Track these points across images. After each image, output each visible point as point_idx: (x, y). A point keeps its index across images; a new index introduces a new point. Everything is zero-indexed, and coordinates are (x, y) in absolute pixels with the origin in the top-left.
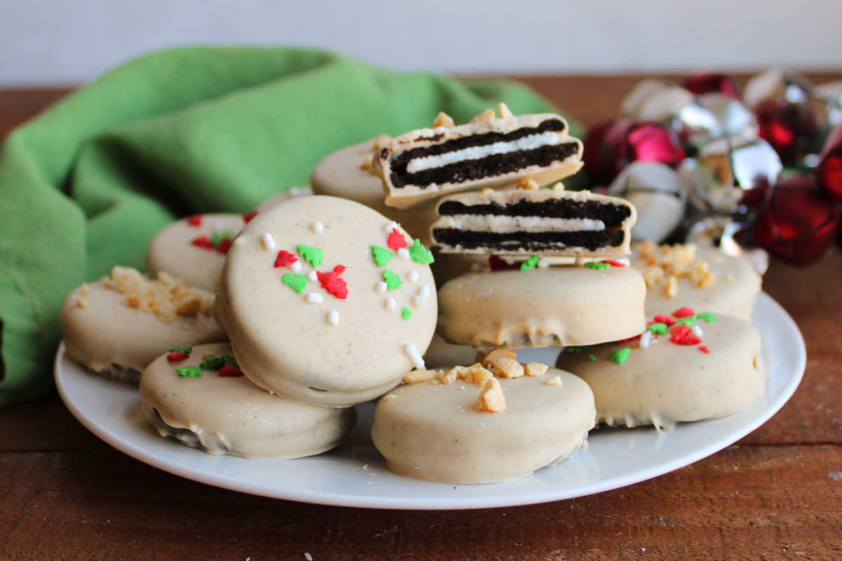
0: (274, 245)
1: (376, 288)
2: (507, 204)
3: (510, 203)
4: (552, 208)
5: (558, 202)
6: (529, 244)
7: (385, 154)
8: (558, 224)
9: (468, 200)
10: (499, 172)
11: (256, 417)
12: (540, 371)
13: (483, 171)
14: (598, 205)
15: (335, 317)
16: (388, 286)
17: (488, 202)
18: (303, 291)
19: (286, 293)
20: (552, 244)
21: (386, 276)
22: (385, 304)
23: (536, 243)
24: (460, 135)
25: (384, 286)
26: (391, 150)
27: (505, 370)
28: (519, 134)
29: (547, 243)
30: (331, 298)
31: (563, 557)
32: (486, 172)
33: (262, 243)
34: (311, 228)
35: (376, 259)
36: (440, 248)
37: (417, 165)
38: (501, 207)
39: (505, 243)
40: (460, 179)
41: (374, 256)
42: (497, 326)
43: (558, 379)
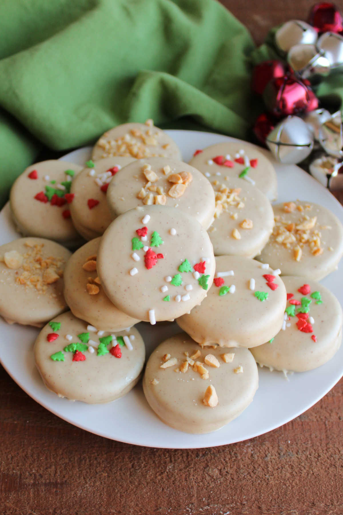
12: (231, 358)
43: (241, 370)
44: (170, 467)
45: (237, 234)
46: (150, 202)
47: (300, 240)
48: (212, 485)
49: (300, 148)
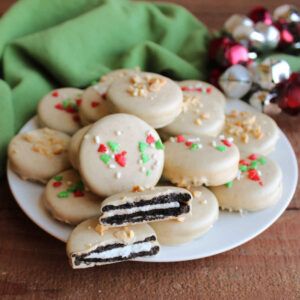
1: (138, 162)
2: (134, 202)
6: (146, 218)
12: (199, 195)
15: (119, 175)
16: (143, 162)
17: (125, 203)
18: (107, 162)
20: (158, 216)
21: (143, 156)
23: (149, 217)
25: (141, 161)
29: (155, 216)
30: (119, 166)
33: (94, 140)
34: (116, 133)
35: (141, 149)
38: (132, 204)
39: (135, 218)
42: (181, 178)
43: (205, 202)
44: (143, 282)
45: (199, 121)
46: (136, 94)
47: (246, 130)
48: (176, 295)
49: (242, 84)
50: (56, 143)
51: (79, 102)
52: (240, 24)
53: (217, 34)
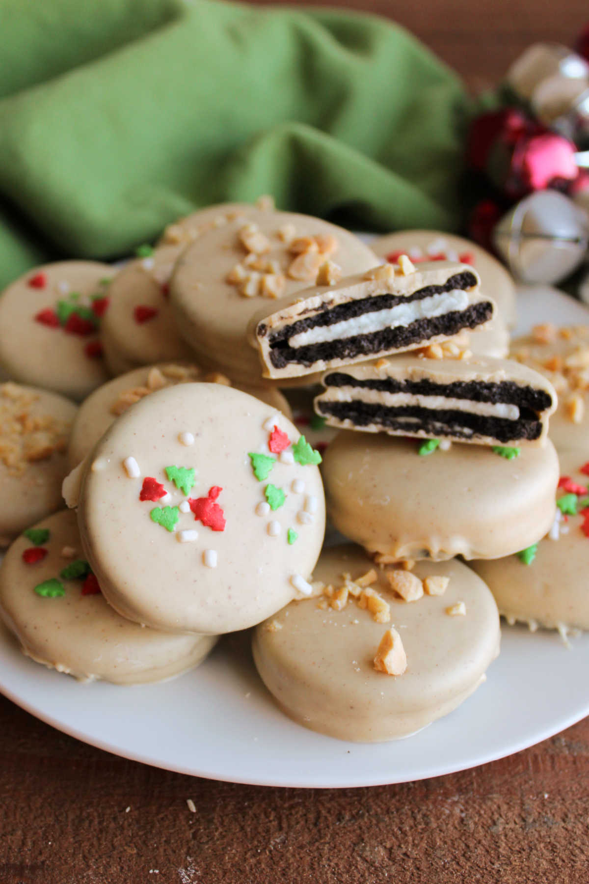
0: (138, 471)
1: (257, 509)
2: (406, 381)
3: (409, 379)
4: (459, 390)
5: (467, 384)
6: (430, 427)
7: (263, 331)
8: (465, 405)
9: (359, 374)
10: (399, 345)
11: (127, 659)
12: (441, 587)
13: (380, 344)
14: (514, 388)
15: (213, 558)
16: (271, 507)
17: (383, 377)
18: (174, 528)
19: (155, 532)
20: (457, 428)
21: (268, 493)
22: (269, 529)
23: (438, 425)
24: (351, 298)
25: (266, 507)
26: (271, 327)
27: (402, 593)
28: (423, 293)
29: (451, 427)
30: (207, 530)
31: (462, 808)
32: (383, 346)
33: (124, 468)
34: (180, 439)
35: (257, 472)
36: (325, 419)
37: (300, 340)
38: (399, 384)
39: (402, 420)
40: (352, 354)
41: (254, 469)
42: (394, 540)
43: (462, 609)
46: (251, 288)
47: (575, 385)
49: (559, 246)
50: (36, 428)
51: (100, 306)
52: (550, 71)
53: (489, 99)
